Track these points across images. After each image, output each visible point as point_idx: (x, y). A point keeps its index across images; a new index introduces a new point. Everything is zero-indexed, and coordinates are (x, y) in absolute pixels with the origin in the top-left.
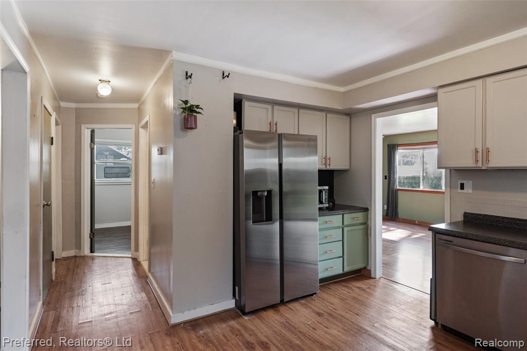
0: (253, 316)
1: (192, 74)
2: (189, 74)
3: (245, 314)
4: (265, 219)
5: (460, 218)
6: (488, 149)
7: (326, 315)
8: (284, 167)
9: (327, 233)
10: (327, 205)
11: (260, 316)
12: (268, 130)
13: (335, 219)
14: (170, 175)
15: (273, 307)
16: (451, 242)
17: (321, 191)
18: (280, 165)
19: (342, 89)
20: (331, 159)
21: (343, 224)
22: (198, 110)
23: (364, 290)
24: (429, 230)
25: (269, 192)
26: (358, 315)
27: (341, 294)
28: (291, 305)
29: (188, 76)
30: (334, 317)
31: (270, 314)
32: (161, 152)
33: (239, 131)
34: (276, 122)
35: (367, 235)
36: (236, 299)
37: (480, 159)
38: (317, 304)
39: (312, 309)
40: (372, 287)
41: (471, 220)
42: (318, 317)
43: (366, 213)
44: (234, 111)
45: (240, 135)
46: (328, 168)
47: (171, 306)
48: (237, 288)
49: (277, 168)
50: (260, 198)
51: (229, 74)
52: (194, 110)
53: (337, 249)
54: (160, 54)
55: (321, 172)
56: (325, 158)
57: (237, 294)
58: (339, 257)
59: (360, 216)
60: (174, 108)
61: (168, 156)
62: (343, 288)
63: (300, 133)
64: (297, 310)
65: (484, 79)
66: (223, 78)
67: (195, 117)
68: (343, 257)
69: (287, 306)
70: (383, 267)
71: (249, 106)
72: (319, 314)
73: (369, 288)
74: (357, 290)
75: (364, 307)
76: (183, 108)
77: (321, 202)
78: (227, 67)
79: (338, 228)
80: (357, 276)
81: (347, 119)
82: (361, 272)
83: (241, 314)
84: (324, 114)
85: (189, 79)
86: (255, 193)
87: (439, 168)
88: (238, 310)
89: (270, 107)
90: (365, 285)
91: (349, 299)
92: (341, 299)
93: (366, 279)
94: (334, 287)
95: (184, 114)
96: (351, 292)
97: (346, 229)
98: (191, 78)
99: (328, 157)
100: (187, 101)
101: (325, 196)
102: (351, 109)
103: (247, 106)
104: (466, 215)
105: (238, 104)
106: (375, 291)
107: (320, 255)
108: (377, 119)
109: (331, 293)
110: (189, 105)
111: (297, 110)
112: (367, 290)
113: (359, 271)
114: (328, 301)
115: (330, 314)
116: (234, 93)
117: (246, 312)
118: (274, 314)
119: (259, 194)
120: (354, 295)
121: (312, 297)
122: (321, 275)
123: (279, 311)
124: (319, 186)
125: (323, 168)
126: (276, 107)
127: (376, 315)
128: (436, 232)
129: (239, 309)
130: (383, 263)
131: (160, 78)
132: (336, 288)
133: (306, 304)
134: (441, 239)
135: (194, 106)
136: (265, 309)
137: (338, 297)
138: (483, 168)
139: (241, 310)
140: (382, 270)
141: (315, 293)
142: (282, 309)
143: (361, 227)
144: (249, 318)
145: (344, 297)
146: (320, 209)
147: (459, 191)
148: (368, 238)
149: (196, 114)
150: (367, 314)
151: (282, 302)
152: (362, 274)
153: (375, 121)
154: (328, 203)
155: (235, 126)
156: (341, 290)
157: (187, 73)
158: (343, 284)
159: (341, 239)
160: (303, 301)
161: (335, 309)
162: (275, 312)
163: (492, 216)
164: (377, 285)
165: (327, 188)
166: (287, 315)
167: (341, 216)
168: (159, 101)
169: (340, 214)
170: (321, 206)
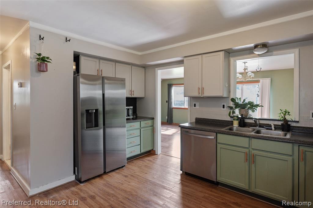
0: (87, 183)
1: (44, 37)
2: (42, 37)
3: (81, 182)
4: (94, 126)
5: (194, 121)
6: (203, 88)
7: (129, 176)
8: (106, 96)
9: (131, 132)
10: (132, 117)
11: (91, 182)
12: (96, 74)
13: (136, 124)
14: (28, 101)
15: (99, 176)
16: (188, 131)
17: (128, 110)
18: (103, 95)
19: (140, 53)
20: (134, 92)
21: (140, 127)
22: (48, 60)
23: (151, 161)
24: (179, 127)
25: (97, 110)
26: (146, 174)
27: (139, 164)
28: (110, 174)
29: (41, 38)
30: (134, 177)
31: (97, 180)
32: (21, 85)
33: (77, 74)
34: (102, 70)
35: (153, 132)
36: (76, 175)
37: (200, 92)
38: (125, 171)
39: (123, 174)
40: (155, 159)
41: (199, 121)
42: (125, 178)
43: (153, 120)
44: (74, 61)
45: (78, 77)
46: (133, 96)
47: (29, 185)
48: (76, 168)
49: (101, 97)
50: (91, 114)
51: (70, 39)
52: (45, 60)
53: (137, 140)
54: (19, 22)
55: (127, 98)
56: (131, 91)
57: (76, 171)
58: (138, 145)
59: (150, 122)
60: (31, 57)
61: (26, 88)
62: (140, 162)
63: (116, 77)
64: (113, 176)
65: (202, 55)
66: (66, 41)
67: (46, 65)
68: (140, 145)
69: (108, 175)
70: (162, 148)
71: (84, 59)
72: (126, 176)
73: (153, 160)
74: (148, 162)
75: (150, 169)
76: (37, 58)
77: (128, 115)
78: (69, 35)
79: (138, 129)
80: (148, 154)
81: (143, 69)
82: (150, 152)
83: (79, 183)
84: (130, 66)
85: (42, 40)
86: (87, 111)
87: (185, 96)
88: (77, 182)
89: (98, 61)
90: (152, 158)
91: (143, 166)
92: (138, 167)
93: (153, 155)
94: (135, 162)
95: (38, 62)
96: (144, 163)
97: (142, 130)
98: (43, 39)
99: (133, 90)
100: (41, 54)
101: (131, 112)
102: (145, 64)
103: (82, 60)
104: (197, 119)
105: (77, 58)
106: (156, 161)
107: (128, 144)
108: (158, 71)
109: (134, 165)
110: (41, 57)
111: (115, 63)
112: (152, 161)
113: (150, 151)
114: (131, 169)
115: (131, 175)
116: (74, 51)
117: (82, 181)
118: (100, 180)
119: (90, 111)
120: (146, 164)
121: (123, 168)
122: (128, 156)
123: (103, 178)
124: (126, 106)
125: (130, 96)
126: (101, 61)
127: (155, 172)
128: (182, 128)
129: (77, 180)
130: (161, 146)
131: (19, 37)
132: (136, 162)
133: (119, 172)
134: (184, 131)
135: (45, 57)
136: (94, 178)
137: (137, 166)
138: (202, 97)
139: (79, 181)
140: (161, 150)
141: (125, 166)
142: (105, 177)
143: (151, 128)
144: (84, 184)
145: (140, 166)
146: (127, 119)
147: (194, 107)
148: (154, 134)
149: (46, 63)
150: (151, 173)
151: (105, 173)
152: (151, 153)
153: (157, 72)
154: (133, 116)
155: (75, 71)
156: (139, 162)
157: (40, 36)
158: (141, 159)
159: (140, 135)
160: (117, 171)
161: (135, 172)
162: (100, 179)
163: (206, 119)
164: (158, 158)
165: (132, 107)
166: (107, 180)
167: (140, 122)
168: (19, 51)
169: (139, 121)
170: (128, 117)
